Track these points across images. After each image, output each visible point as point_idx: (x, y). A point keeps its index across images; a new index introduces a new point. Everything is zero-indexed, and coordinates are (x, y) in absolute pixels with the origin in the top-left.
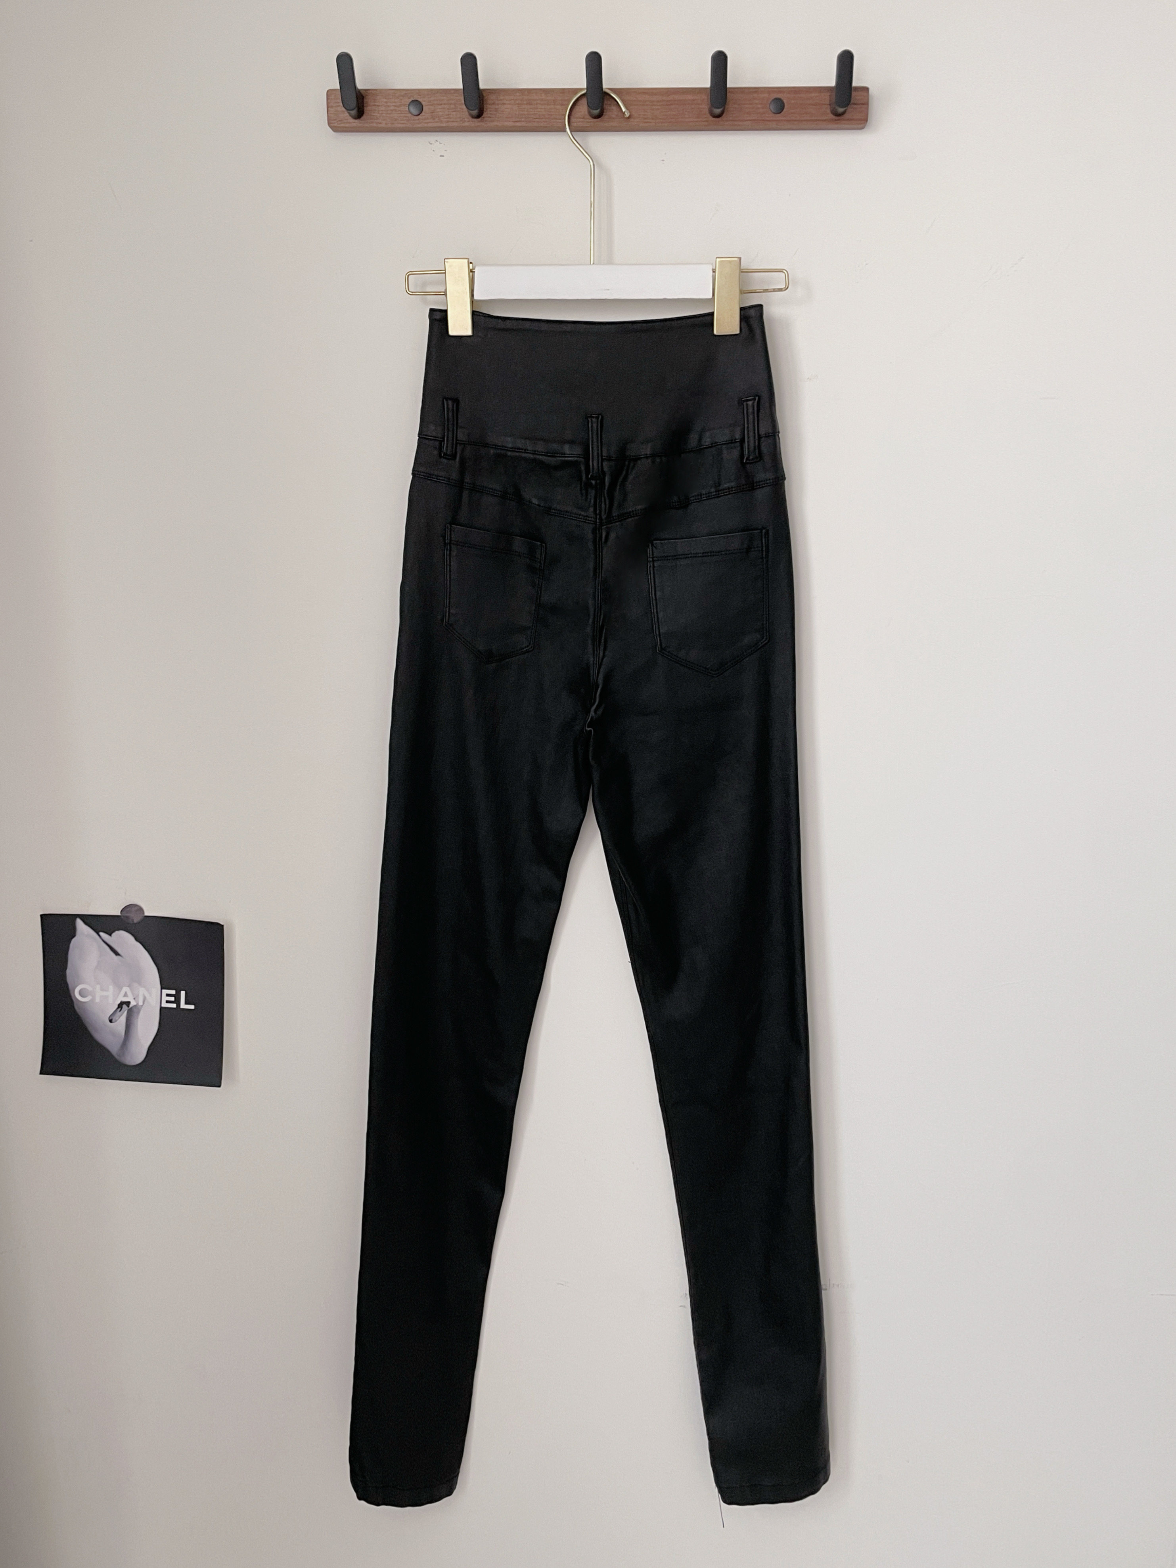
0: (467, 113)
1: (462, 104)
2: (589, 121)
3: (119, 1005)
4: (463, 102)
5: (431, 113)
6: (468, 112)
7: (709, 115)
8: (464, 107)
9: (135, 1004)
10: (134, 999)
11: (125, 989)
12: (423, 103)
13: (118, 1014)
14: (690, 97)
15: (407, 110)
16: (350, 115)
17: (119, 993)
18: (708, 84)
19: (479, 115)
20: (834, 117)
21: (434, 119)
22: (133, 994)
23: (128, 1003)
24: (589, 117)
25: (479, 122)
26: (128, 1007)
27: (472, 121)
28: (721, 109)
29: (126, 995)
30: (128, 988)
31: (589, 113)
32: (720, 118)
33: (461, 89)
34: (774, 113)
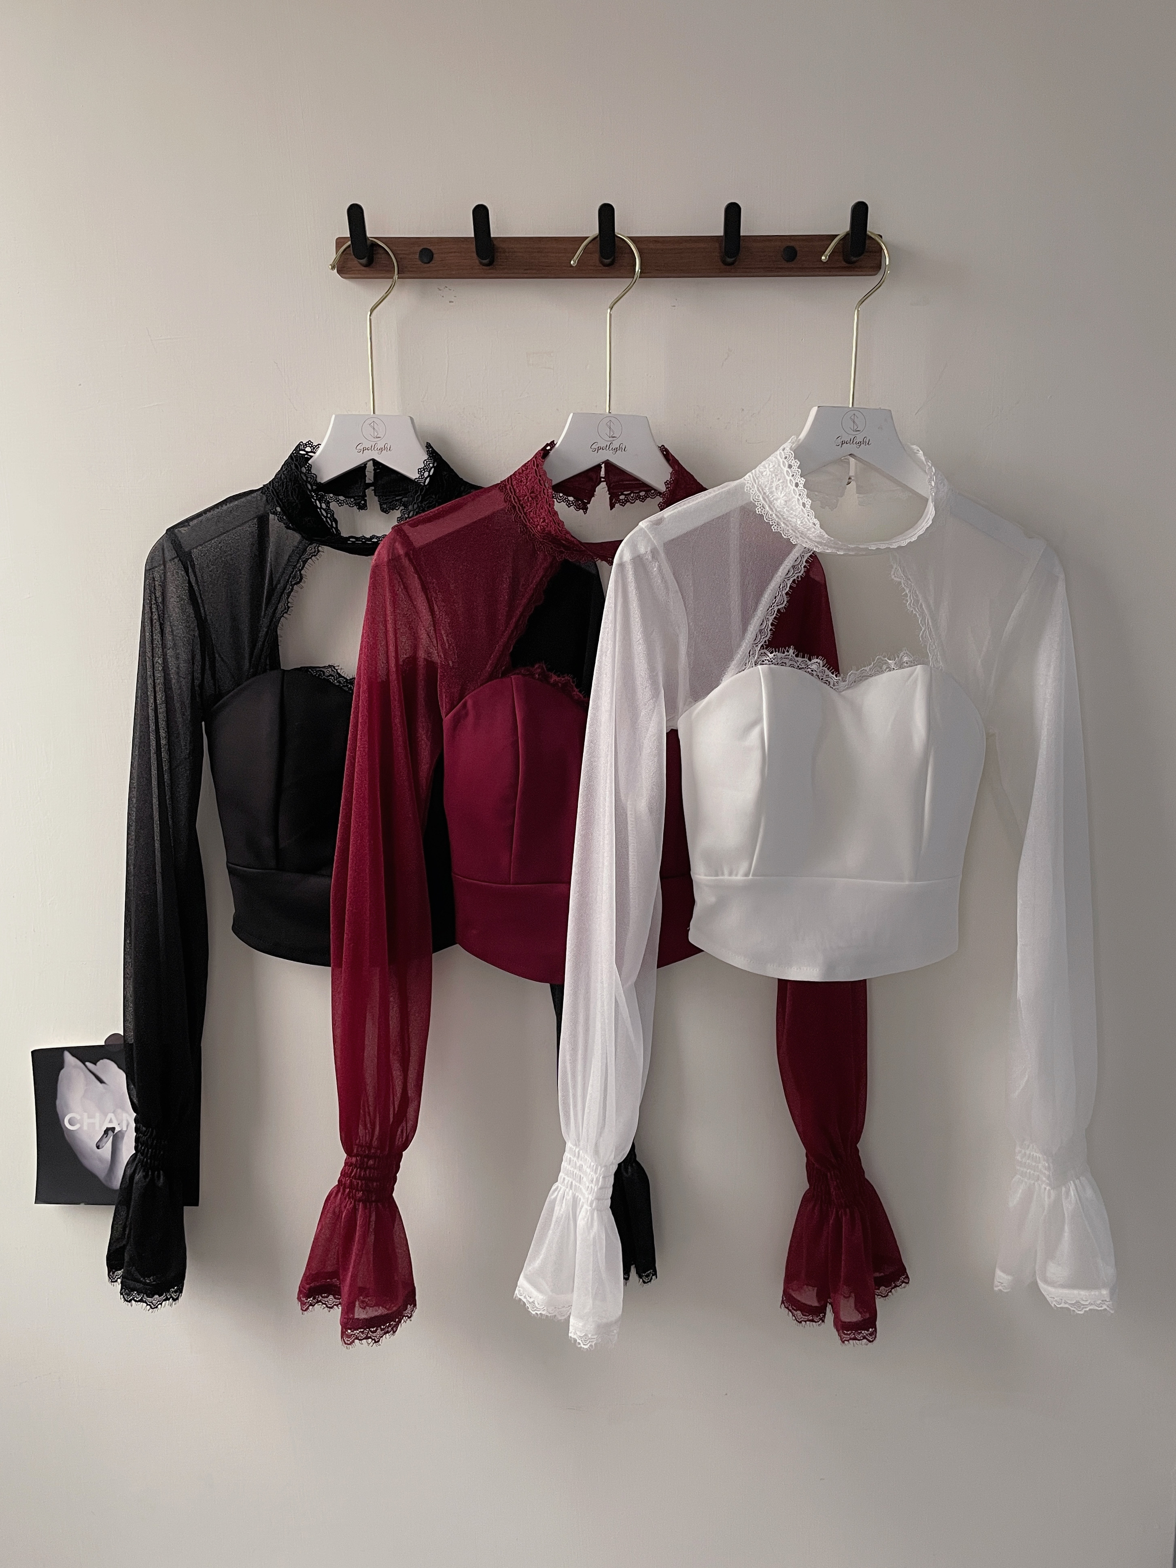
0: (477, 261)
1: (473, 252)
2: (601, 268)
3: (105, 1131)
4: (474, 250)
5: (441, 261)
6: (479, 261)
7: (721, 263)
8: (475, 255)
9: (120, 1130)
10: (119, 1124)
11: (111, 1115)
12: (433, 251)
13: (105, 1140)
14: (702, 245)
15: (417, 256)
16: (359, 262)
17: (105, 1119)
18: (720, 232)
19: (490, 264)
20: (847, 265)
21: (444, 267)
22: (117, 1119)
23: (113, 1129)
24: (601, 265)
25: (490, 269)
26: (114, 1132)
27: (483, 269)
28: (733, 259)
29: (111, 1121)
30: (113, 1114)
31: (602, 262)
32: (733, 266)
33: (472, 238)
34: (785, 260)
